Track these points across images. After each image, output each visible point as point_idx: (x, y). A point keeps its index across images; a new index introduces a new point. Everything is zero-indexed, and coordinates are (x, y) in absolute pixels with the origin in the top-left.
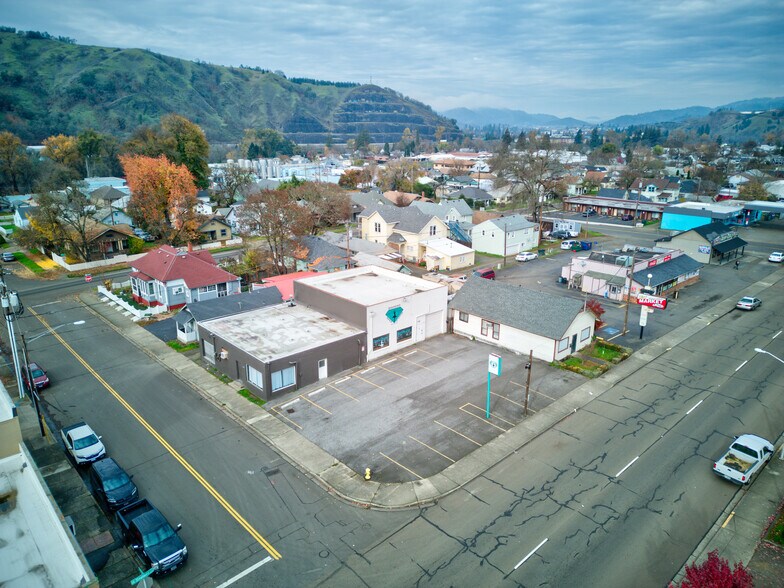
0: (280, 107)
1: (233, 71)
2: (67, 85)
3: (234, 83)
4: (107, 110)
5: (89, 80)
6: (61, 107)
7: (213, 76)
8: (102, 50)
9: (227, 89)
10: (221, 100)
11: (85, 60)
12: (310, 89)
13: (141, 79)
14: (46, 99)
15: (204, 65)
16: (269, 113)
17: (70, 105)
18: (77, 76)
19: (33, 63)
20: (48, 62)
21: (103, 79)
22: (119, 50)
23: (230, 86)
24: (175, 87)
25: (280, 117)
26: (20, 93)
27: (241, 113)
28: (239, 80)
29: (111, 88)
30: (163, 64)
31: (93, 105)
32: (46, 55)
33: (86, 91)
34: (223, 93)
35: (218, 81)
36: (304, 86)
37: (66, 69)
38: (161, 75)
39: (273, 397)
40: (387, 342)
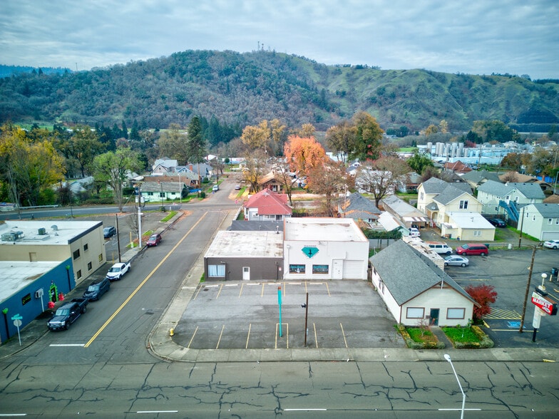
0: (518, 103)
1: (485, 78)
2: (369, 95)
3: (483, 87)
4: (387, 110)
5: (381, 92)
6: (362, 109)
7: (468, 83)
8: (395, 72)
9: (476, 91)
10: (469, 100)
11: (383, 79)
12: (552, 88)
13: (413, 89)
14: (355, 104)
15: (463, 76)
16: (507, 108)
17: (367, 107)
18: (375, 89)
19: (355, 83)
20: (362, 82)
21: (389, 90)
22: (405, 71)
23: (479, 89)
24: (436, 92)
25: (516, 111)
26: (343, 101)
27: (483, 109)
28: (488, 84)
29: (393, 96)
30: (432, 78)
31: (379, 107)
32: (362, 78)
33: (377, 98)
34: (472, 95)
35: (470, 86)
36: (547, 86)
37: (371, 85)
38: (428, 85)
39: (209, 280)
40: (303, 271)
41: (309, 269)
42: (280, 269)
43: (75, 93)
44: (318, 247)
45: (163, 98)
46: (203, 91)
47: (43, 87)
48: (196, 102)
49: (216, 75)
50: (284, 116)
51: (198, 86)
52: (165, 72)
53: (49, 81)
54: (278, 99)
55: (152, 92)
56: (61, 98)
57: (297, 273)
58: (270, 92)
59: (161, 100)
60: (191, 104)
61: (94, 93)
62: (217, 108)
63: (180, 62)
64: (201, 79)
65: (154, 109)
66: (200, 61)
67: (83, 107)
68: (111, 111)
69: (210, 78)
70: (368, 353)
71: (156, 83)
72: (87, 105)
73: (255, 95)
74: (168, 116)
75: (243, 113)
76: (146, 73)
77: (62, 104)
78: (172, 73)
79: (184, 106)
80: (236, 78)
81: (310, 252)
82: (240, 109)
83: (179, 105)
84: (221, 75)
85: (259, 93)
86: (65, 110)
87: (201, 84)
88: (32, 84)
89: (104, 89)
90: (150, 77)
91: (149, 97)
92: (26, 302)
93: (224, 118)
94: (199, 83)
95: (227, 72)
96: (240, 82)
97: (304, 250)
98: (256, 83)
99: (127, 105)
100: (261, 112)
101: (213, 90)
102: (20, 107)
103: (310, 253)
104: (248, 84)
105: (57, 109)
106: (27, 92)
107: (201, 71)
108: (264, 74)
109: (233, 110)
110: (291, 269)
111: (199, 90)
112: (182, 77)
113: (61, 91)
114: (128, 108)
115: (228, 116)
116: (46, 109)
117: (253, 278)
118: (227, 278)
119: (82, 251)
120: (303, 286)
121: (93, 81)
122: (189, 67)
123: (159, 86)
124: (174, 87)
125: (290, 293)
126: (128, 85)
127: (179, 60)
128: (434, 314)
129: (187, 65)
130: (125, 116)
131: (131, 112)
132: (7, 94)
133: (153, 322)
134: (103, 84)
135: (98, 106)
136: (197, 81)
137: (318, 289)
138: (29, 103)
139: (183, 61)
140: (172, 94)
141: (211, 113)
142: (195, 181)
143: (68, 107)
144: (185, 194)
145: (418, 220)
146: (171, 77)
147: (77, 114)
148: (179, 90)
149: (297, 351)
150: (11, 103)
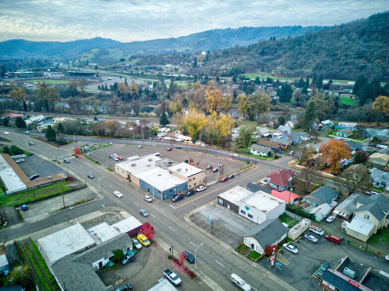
39: (219, 203)
40: (245, 214)
41: (247, 214)
42: (238, 210)
43: (289, 53)
44: (250, 208)
45: (347, 56)
46: (383, 49)
47: (272, 50)
48: (374, 58)
51: (379, 44)
52: (357, 34)
53: (277, 45)
55: (339, 52)
56: (280, 56)
59: (344, 58)
60: (369, 61)
61: (300, 53)
64: (386, 38)
65: (336, 64)
67: (289, 63)
68: (306, 66)
71: (345, 43)
72: (293, 62)
76: (342, 34)
77: (279, 60)
78: (362, 34)
79: (361, 62)
81: (248, 209)
83: (357, 61)
86: (279, 65)
87: (385, 43)
88: (266, 48)
89: (308, 49)
90: (344, 37)
91: (337, 55)
92: (170, 191)
94: (383, 42)
97: (246, 207)
99: (318, 61)
102: (256, 64)
105: (275, 64)
106: (263, 54)
111: (381, 48)
112: (369, 37)
114: (317, 64)
116: (269, 65)
117: (230, 209)
118: (223, 205)
119: (192, 180)
120: (240, 219)
121: (303, 44)
122: (379, 28)
123: (346, 46)
124: (358, 47)
125: (233, 219)
126: (324, 46)
127: (373, 22)
128: (253, 245)
129: (378, 26)
130: (313, 71)
131: (318, 67)
132: (252, 56)
133: (192, 210)
134: (307, 46)
135: (299, 62)
136: (382, 40)
137: (243, 222)
138: (261, 61)
139: (376, 23)
140: (354, 53)
141: (384, 68)
142: (285, 146)
143: (281, 63)
144: (269, 154)
145: (341, 214)
146: (359, 38)
147: (284, 68)
148: (362, 49)
149: (209, 234)
150: (253, 62)
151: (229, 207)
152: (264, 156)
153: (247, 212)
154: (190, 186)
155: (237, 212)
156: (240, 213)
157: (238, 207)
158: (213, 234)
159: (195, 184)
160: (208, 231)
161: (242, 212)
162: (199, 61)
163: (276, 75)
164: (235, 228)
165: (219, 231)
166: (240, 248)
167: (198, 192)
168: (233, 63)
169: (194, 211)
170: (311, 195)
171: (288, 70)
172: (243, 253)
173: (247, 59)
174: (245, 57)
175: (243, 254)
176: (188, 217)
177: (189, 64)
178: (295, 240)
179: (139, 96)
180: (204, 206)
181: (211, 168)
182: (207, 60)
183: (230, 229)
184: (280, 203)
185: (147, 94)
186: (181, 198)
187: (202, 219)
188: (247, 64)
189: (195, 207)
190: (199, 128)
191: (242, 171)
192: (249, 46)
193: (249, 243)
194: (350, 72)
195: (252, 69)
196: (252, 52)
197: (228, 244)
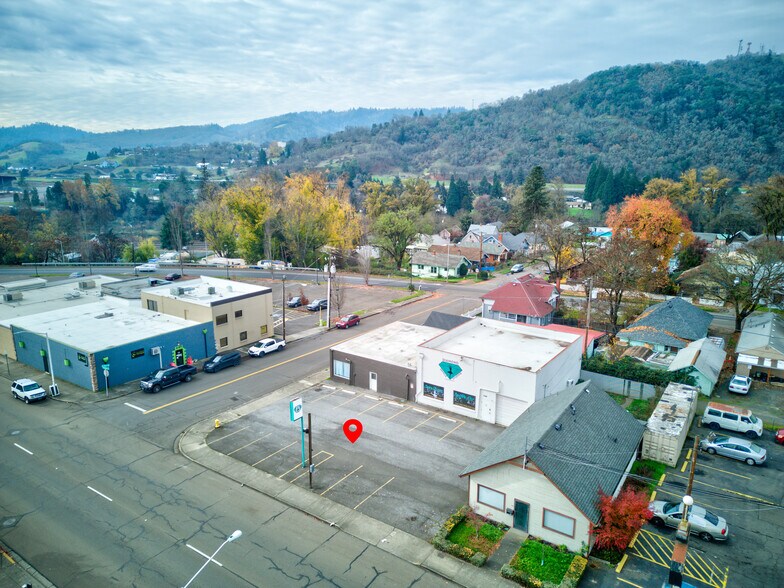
39: (334, 379)
40: (441, 396)
41: (449, 396)
42: (412, 386)
43: (453, 138)
44: (461, 365)
45: (559, 139)
46: (621, 128)
47: (420, 133)
48: (607, 143)
49: (648, 101)
50: (761, 162)
51: (614, 119)
52: (571, 102)
53: (428, 125)
54: (756, 132)
55: (545, 132)
56: (435, 144)
57: (432, 396)
58: (742, 123)
59: (556, 143)
60: (599, 147)
61: (474, 137)
62: (639, 151)
63: (596, 87)
64: (623, 108)
65: (542, 155)
66: (627, 81)
67: (455, 156)
68: (488, 159)
69: (636, 106)
70: (370, 528)
71: (554, 119)
72: (461, 153)
73: (712, 129)
74: (560, 165)
75: (684, 158)
76: (546, 105)
77: (435, 152)
78: (581, 104)
79: (587, 151)
80: (683, 103)
81: (451, 370)
82: (679, 151)
83: (579, 149)
84: (657, 99)
85: (721, 125)
86: (436, 159)
87: (622, 116)
88: (408, 129)
89: (486, 131)
90: (548, 111)
91: (541, 138)
92: (136, 356)
93: (648, 167)
94: (618, 115)
95: (669, 95)
96: (689, 109)
97: (443, 365)
98: (718, 109)
99: (509, 151)
100: (717, 156)
101: (639, 124)
102: (390, 157)
103: (450, 373)
104: (702, 111)
105: (428, 158)
106: (402, 139)
107: (624, 96)
108: (738, 94)
109: (666, 154)
110: (425, 389)
111: (616, 125)
112: (594, 107)
113: (436, 136)
114: (509, 155)
115: (655, 163)
116: (417, 159)
117: (381, 389)
118: (352, 382)
119: (231, 317)
120: (426, 417)
121: (476, 122)
122: (608, 92)
123: (556, 123)
124: (577, 124)
125: (396, 421)
126: (516, 123)
127: (596, 83)
128: (521, 511)
129: (606, 90)
130: (503, 166)
131: (510, 161)
132: (382, 142)
133: (225, 409)
134: (486, 125)
135: (473, 153)
136: (616, 112)
137: (439, 427)
138: (401, 152)
139: (601, 84)
140: (572, 133)
141: (627, 159)
142: (496, 256)
143: (440, 156)
144: (462, 272)
145: (767, 364)
146: (577, 110)
147: (447, 165)
148: (585, 127)
149: (295, 489)
150: (383, 152)
151: (373, 384)
152: (450, 277)
153: (450, 386)
154: (224, 342)
155: (409, 396)
156: (421, 398)
157: (410, 376)
158: (314, 487)
159: (244, 336)
160: (288, 478)
161: (429, 389)
162: (272, 156)
163: (432, 177)
164: (415, 451)
165: (340, 471)
166: (462, 537)
167: (253, 356)
168: (343, 156)
169: (230, 412)
170: (640, 324)
171: (454, 167)
172: (479, 557)
173: (372, 149)
174: (368, 146)
175: (485, 565)
176: (201, 437)
177: (250, 161)
178: (680, 463)
179: (122, 211)
180: (276, 393)
181: (303, 302)
182: (289, 154)
183: (392, 456)
184: (566, 345)
185: (144, 207)
186: (181, 377)
187: (266, 434)
188: (373, 158)
189: (236, 401)
190: (264, 218)
191: (399, 304)
192: (374, 126)
193: (497, 500)
194: (570, 168)
195: (385, 166)
196: (379, 137)
197: (395, 526)
